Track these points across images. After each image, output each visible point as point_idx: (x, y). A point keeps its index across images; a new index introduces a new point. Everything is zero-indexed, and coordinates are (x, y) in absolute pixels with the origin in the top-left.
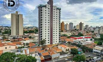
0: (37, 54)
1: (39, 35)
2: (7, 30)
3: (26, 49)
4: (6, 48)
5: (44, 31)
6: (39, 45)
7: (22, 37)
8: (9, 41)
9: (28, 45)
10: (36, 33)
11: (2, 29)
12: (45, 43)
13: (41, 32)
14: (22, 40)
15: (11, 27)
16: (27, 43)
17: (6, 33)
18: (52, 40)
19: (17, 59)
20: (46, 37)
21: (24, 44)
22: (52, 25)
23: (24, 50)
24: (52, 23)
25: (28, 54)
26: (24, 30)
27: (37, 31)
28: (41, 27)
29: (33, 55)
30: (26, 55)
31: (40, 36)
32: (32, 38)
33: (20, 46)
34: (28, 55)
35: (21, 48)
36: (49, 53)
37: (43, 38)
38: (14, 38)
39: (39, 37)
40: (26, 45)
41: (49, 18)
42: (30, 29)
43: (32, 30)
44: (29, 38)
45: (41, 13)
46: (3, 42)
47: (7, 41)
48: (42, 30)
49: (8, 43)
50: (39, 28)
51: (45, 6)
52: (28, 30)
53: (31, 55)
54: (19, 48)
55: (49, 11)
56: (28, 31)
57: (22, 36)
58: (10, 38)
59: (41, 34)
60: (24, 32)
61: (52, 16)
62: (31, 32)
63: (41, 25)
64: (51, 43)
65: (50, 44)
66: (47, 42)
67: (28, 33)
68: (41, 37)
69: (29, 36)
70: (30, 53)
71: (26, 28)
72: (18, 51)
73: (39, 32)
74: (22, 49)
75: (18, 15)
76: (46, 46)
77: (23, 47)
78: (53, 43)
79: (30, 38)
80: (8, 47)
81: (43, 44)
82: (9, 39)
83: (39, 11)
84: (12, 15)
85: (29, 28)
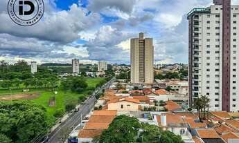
0: (186, 129)
1: (191, 84)
2: (123, 72)
3: (160, 113)
4: (122, 107)
5: (202, 74)
6: (190, 110)
7: (150, 87)
8: (127, 92)
9: (163, 105)
10: (181, 80)
11: (116, 70)
12: (208, 106)
13: (197, 77)
14: (152, 93)
15: (130, 66)
16: (161, 102)
17: (122, 77)
18: (228, 100)
19: (142, 134)
20: (208, 91)
21: (155, 102)
22: (228, 58)
23: (155, 116)
24: (228, 52)
25: (164, 127)
26: (155, 73)
27: (185, 74)
28: (196, 65)
29: (177, 131)
30: (161, 129)
31: (194, 87)
32: (173, 90)
33: (147, 105)
34: (165, 129)
35: (150, 110)
36: (220, 134)
37: (202, 92)
38: (136, 88)
39: (191, 90)
40: (160, 105)
41: (219, 40)
42: (167, 70)
43: (173, 72)
44: (166, 90)
45: (197, 29)
46: (117, 95)
47: (123, 93)
48: (197, 71)
49: (125, 97)
50: (191, 66)
51: (208, 12)
52: (164, 72)
53: (170, 130)
54: (145, 109)
55: (219, 22)
56: (164, 75)
57: (152, 85)
58: (129, 88)
59: (196, 83)
60: (156, 77)
61: (229, 34)
62: (170, 76)
63: (197, 58)
64: (226, 108)
65: (221, 110)
66: (212, 103)
67: (163, 78)
68: (196, 89)
69: (165, 84)
70: (168, 126)
71: (159, 67)
72: (143, 116)
73: (191, 78)
74: (151, 113)
75: (144, 41)
76: (209, 113)
77: (154, 109)
78: (232, 109)
79: (168, 89)
80: (125, 104)
81: (201, 107)
82: (127, 90)
83: (191, 25)
84: (133, 41)
85: (164, 66)
